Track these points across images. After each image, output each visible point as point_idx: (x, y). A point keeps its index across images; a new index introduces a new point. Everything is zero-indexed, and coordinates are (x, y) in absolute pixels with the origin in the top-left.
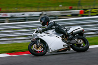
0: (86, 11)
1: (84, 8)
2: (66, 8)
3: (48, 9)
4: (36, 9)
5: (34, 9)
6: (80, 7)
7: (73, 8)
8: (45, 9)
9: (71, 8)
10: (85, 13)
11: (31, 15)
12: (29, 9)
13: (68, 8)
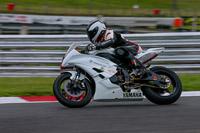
0: (187, 21)
1: (184, 14)
2: (146, 12)
3: (109, 12)
4: (85, 11)
5: (81, 11)
6: (175, 13)
7: (162, 13)
8: (105, 12)
9: (157, 14)
10: (185, 24)
11: (74, 22)
12: (71, 10)
13: (152, 13)
